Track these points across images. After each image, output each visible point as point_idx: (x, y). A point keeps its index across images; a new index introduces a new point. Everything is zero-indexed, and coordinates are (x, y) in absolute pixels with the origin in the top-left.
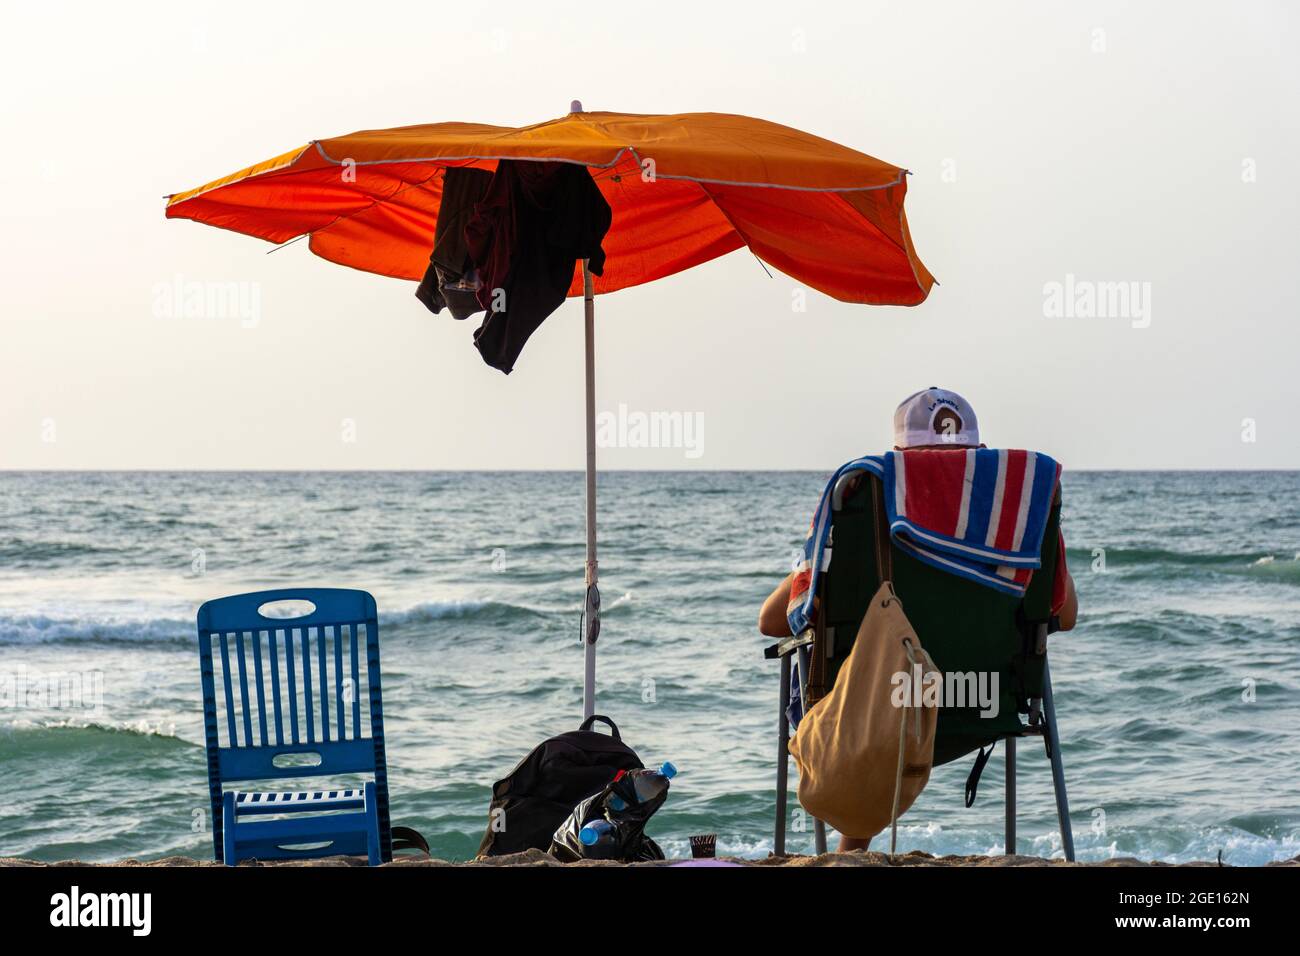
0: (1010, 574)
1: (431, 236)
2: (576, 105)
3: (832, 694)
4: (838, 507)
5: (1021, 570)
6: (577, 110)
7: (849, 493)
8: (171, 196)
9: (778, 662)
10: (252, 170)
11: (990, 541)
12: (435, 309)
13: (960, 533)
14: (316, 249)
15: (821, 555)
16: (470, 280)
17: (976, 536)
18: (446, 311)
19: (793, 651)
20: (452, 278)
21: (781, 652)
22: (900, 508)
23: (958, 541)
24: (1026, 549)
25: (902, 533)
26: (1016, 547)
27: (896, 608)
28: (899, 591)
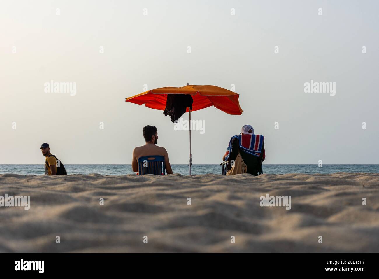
0: (257, 154)
1: (166, 104)
2: (188, 84)
3: (231, 170)
4: (232, 143)
5: (259, 153)
6: (188, 85)
7: (234, 141)
8: (126, 98)
9: (222, 166)
10: (140, 94)
11: (254, 149)
12: (166, 115)
13: (250, 148)
14: (146, 105)
15: (231, 149)
16: (172, 110)
17: (252, 148)
18: (168, 115)
19: (225, 164)
20: (169, 110)
21: (222, 164)
22: (241, 144)
23: (249, 149)
24: (259, 150)
25: (241, 147)
26: (258, 150)
27: (241, 157)
28: (241, 155)
